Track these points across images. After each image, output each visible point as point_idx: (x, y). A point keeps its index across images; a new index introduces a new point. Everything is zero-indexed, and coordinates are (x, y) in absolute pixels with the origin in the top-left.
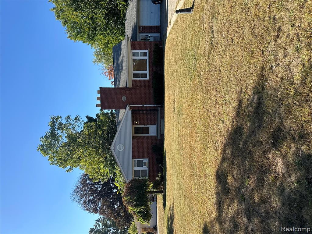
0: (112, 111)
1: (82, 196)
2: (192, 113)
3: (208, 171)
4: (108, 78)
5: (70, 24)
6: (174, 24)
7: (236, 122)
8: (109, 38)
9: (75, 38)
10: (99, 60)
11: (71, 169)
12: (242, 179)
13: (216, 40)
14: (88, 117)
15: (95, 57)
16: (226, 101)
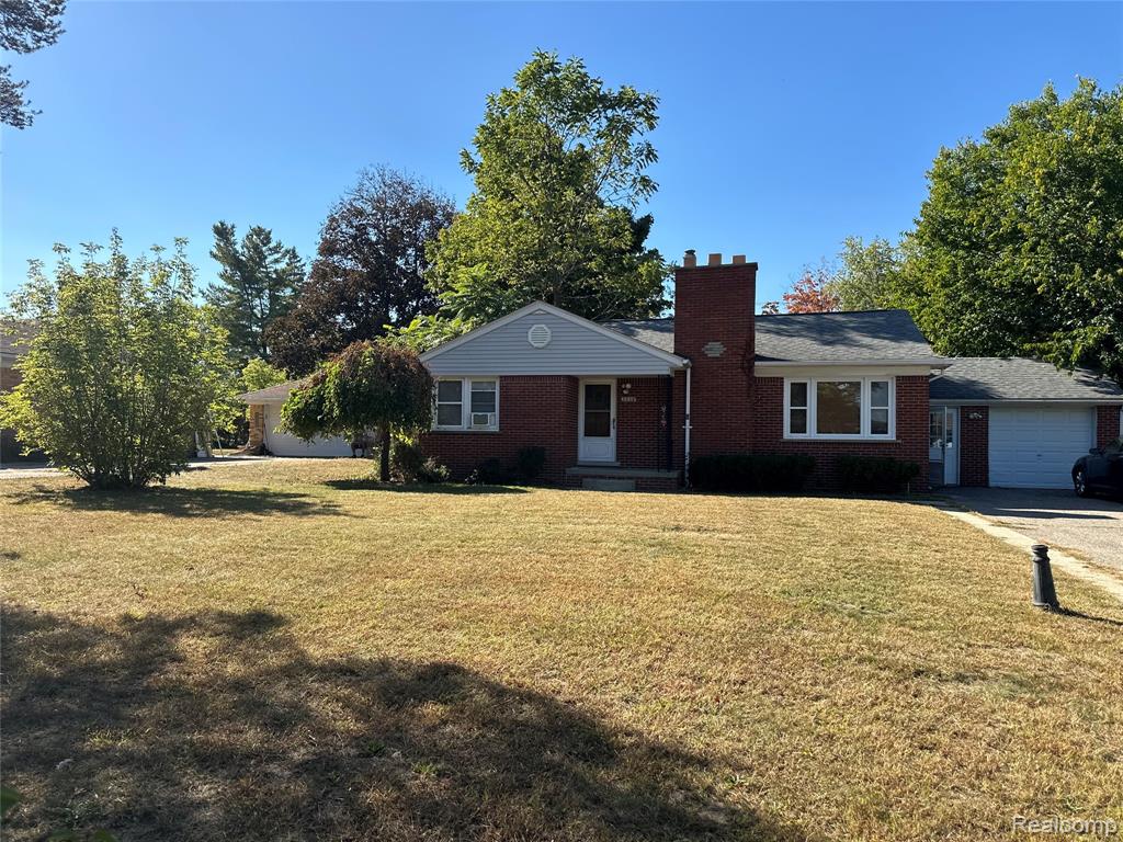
0: (669, 304)
1: (379, 203)
2: (659, 590)
3: (458, 636)
4: (791, 292)
5: (992, 156)
6: (993, 539)
7: (632, 745)
8: (939, 300)
9: (939, 176)
10: (857, 261)
11: (472, 166)
12: (436, 754)
13: (932, 689)
14: (648, 220)
15: (866, 246)
16: (706, 713)
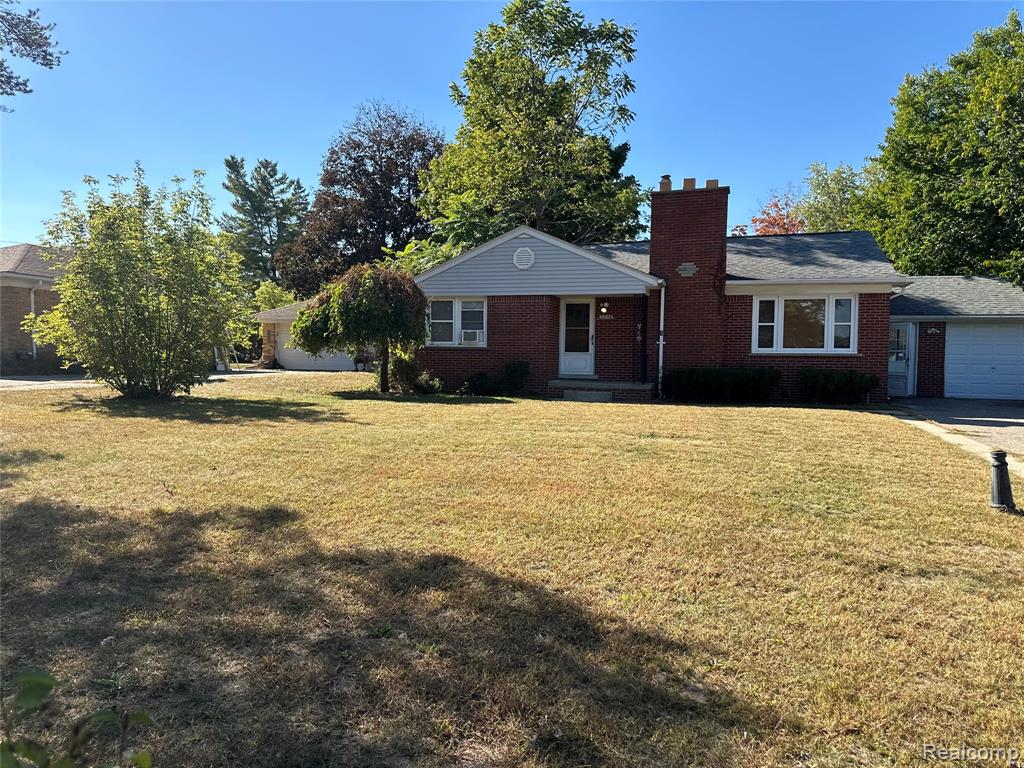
0: (644, 229)
1: (374, 136)
2: (637, 491)
3: (455, 530)
4: (759, 216)
5: (956, 83)
6: (950, 446)
7: (616, 630)
8: (903, 220)
9: (904, 102)
10: (822, 186)
11: (460, 98)
12: (436, 635)
13: (896, 583)
14: (625, 148)
15: (832, 171)
16: (684, 602)
